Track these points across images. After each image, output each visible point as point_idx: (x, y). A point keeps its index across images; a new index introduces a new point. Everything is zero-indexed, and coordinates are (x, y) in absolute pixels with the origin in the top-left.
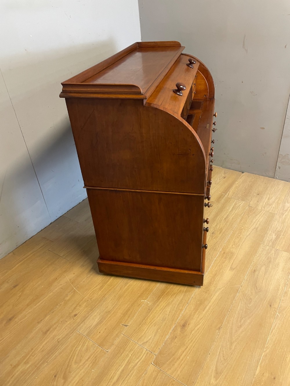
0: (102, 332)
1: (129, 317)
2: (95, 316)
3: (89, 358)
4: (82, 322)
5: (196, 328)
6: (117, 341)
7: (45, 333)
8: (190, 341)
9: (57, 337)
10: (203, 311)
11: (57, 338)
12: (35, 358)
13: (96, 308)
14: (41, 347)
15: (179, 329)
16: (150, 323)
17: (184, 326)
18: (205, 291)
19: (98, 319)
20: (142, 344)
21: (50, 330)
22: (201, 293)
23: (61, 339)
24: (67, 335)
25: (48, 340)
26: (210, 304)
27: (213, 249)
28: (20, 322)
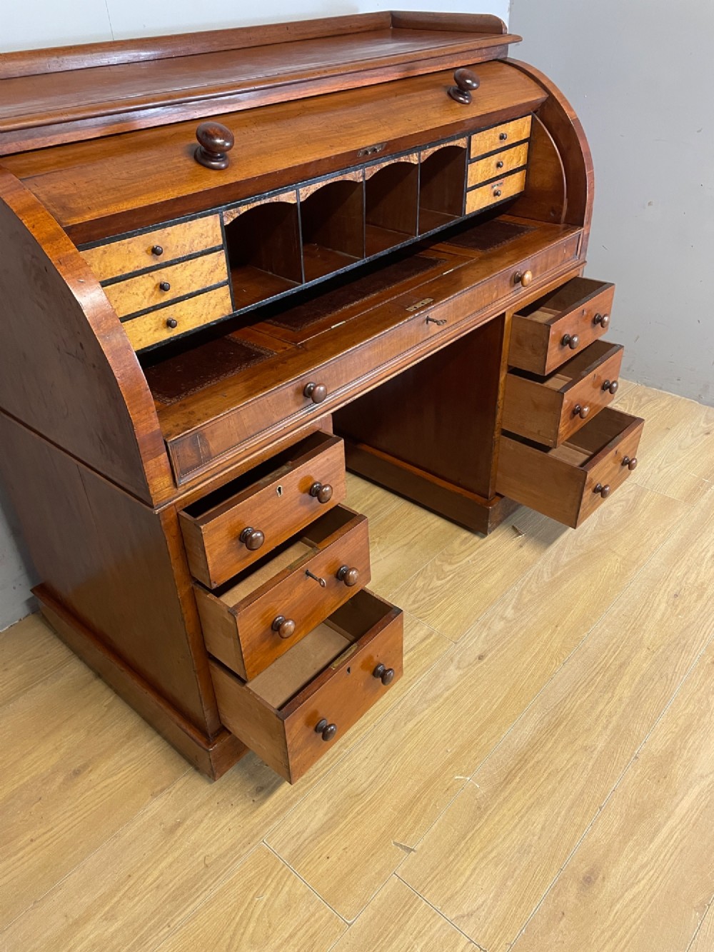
0: (334, 858)
1: (416, 822)
2: (316, 801)
3: (291, 936)
4: (278, 814)
5: (628, 896)
6: (379, 896)
7: (172, 830)
8: (607, 935)
9: (201, 851)
10: (651, 842)
11: (203, 853)
12: (135, 905)
13: (320, 778)
14: (156, 873)
15: (573, 889)
16: (481, 854)
17: (588, 881)
18: (654, 778)
19: (325, 815)
20: (457, 918)
21: (185, 826)
22: (641, 781)
23: (214, 857)
24: (233, 847)
25: (176, 854)
26: (671, 823)
27: (678, 644)
28: (103, 784)
